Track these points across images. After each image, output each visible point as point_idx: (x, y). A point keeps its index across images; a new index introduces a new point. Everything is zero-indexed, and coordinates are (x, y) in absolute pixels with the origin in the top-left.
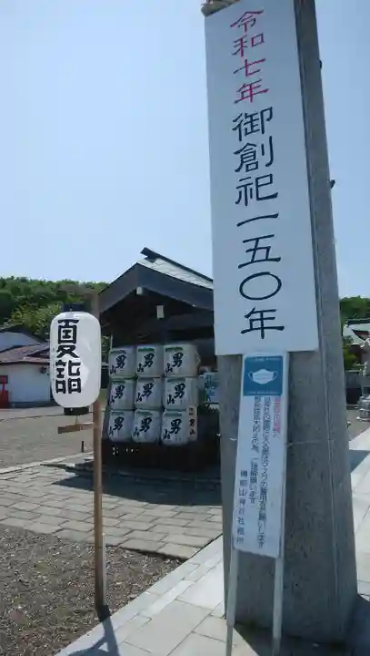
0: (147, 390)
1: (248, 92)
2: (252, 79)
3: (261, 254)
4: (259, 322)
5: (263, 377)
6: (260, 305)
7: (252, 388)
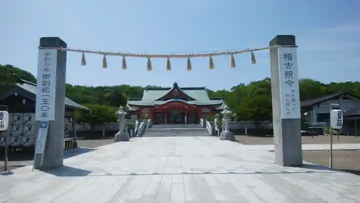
0: (17, 129)
1: (46, 70)
2: (47, 67)
3: (46, 102)
4: (44, 115)
5: (44, 125)
6: (45, 112)
7: (42, 127)
